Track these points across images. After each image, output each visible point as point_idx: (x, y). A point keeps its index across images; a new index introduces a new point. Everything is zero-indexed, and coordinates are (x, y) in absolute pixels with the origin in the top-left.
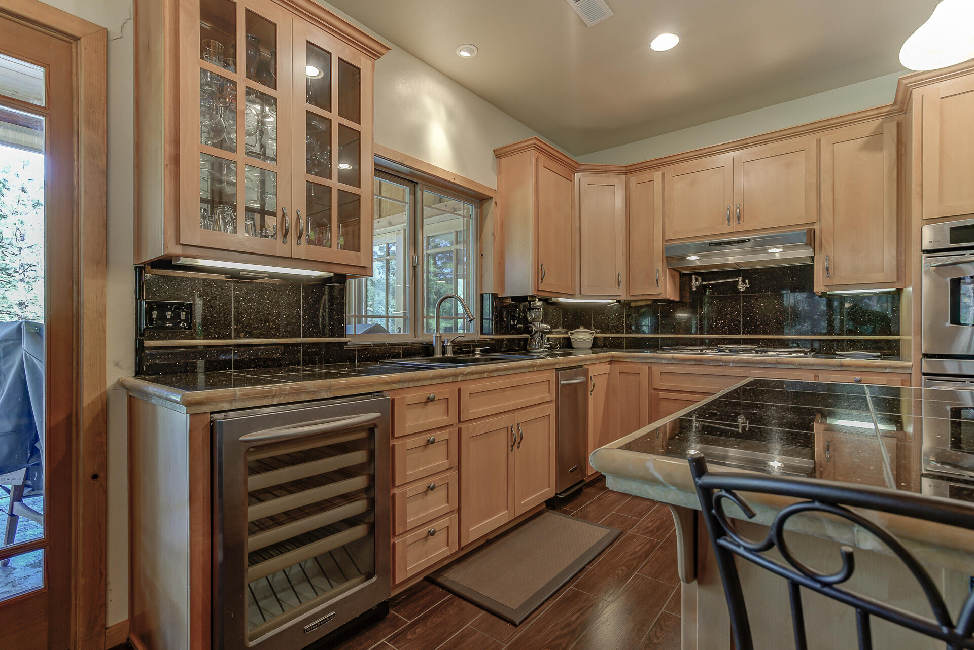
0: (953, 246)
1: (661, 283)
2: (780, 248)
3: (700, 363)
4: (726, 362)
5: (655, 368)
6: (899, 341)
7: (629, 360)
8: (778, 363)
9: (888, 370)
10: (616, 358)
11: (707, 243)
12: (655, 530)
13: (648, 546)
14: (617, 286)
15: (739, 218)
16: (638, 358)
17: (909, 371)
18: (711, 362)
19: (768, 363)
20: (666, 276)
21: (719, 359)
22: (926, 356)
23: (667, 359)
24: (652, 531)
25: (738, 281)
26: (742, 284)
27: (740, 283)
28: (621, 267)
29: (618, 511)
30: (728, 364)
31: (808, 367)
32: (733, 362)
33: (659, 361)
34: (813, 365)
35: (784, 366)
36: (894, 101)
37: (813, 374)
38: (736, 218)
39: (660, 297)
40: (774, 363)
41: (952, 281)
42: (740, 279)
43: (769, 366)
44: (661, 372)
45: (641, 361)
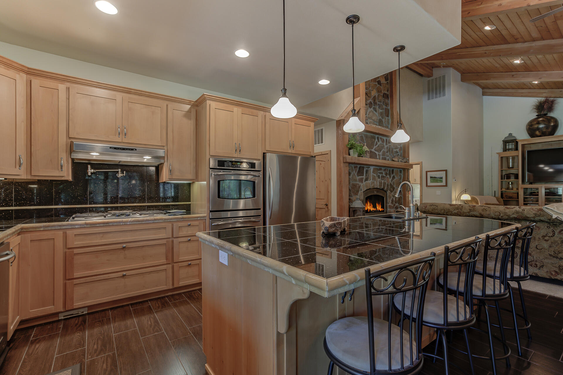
0: (218, 167)
1: (64, 168)
2: (151, 156)
3: (107, 225)
4: (125, 222)
5: (68, 232)
6: (190, 204)
7: (42, 229)
8: (155, 220)
9: (199, 219)
10: (25, 229)
11: (109, 146)
12: (103, 347)
13: (109, 360)
14: (18, 167)
15: (125, 134)
16: (53, 226)
17: (205, 218)
18: (115, 223)
19: (150, 221)
20: (69, 164)
21: (121, 221)
22: (211, 211)
23: (80, 225)
24: (102, 350)
25: (118, 171)
26: (121, 174)
27: (120, 172)
28: (22, 151)
29: (59, 353)
30: (126, 223)
31: (169, 221)
32: (130, 222)
33: (73, 227)
34: (171, 219)
35: (157, 221)
36: (196, 100)
37: (171, 224)
38: (124, 134)
39: (63, 179)
40: (153, 220)
41: (218, 181)
42: (120, 170)
43: (151, 222)
44: (75, 235)
45: (55, 228)
